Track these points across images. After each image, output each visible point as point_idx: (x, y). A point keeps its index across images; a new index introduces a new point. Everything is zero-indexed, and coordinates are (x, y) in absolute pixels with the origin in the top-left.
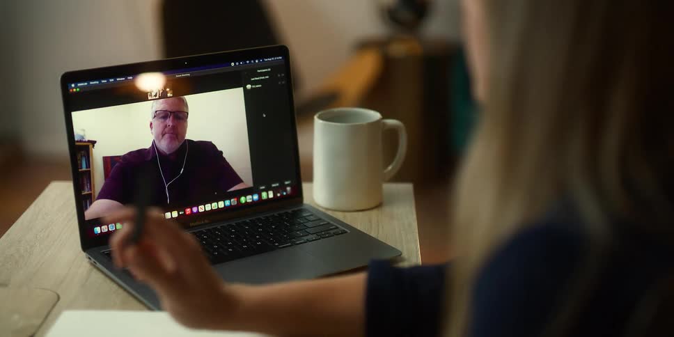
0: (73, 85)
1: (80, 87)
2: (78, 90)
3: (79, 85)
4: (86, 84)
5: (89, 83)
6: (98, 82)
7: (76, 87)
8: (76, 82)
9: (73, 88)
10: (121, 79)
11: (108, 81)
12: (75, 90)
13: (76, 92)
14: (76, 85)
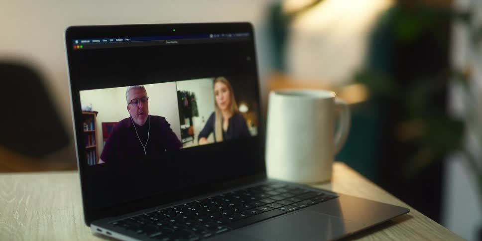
0: (77, 42)
1: (83, 44)
2: (81, 47)
3: (83, 42)
4: (89, 41)
5: (91, 42)
6: (99, 41)
7: (80, 44)
8: (80, 38)
9: (77, 45)
10: (120, 40)
11: (108, 41)
12: (78, 47)
13: (80, 50)
14: (79, 42)
